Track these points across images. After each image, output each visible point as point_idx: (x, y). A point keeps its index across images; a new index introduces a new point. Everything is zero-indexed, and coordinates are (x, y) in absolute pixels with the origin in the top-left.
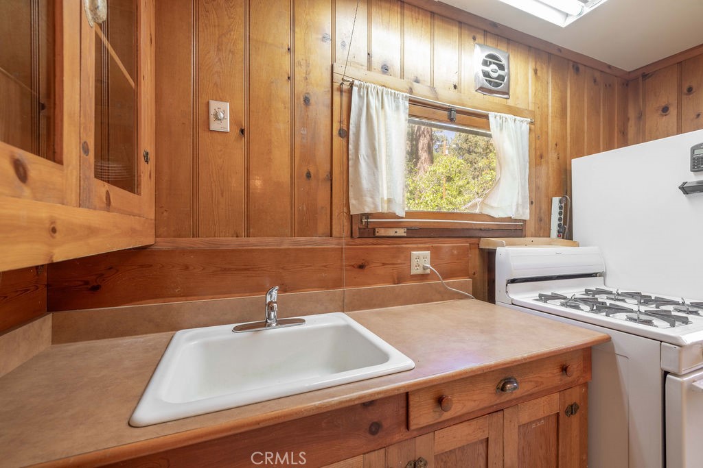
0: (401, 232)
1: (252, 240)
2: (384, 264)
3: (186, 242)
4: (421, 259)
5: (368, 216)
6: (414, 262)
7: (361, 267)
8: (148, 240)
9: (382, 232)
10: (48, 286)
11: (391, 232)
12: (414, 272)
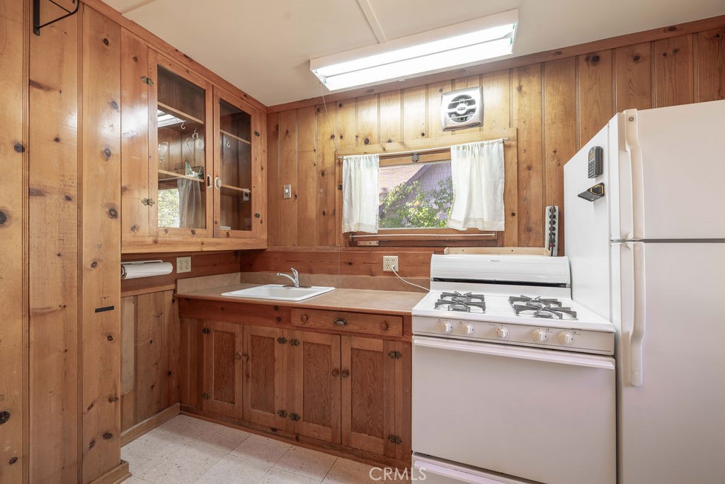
0: (374, 243)
1: (299, 247)
2: (364, 263)
3: (276, 248)
4: (391, 262)
5: (353, 233)
6: (385, 263)
7: (350, 264)
8: (264, 246)
9: (362, 243)
10: (241, 263)
11: (367, 243)
12: (385, 269)
